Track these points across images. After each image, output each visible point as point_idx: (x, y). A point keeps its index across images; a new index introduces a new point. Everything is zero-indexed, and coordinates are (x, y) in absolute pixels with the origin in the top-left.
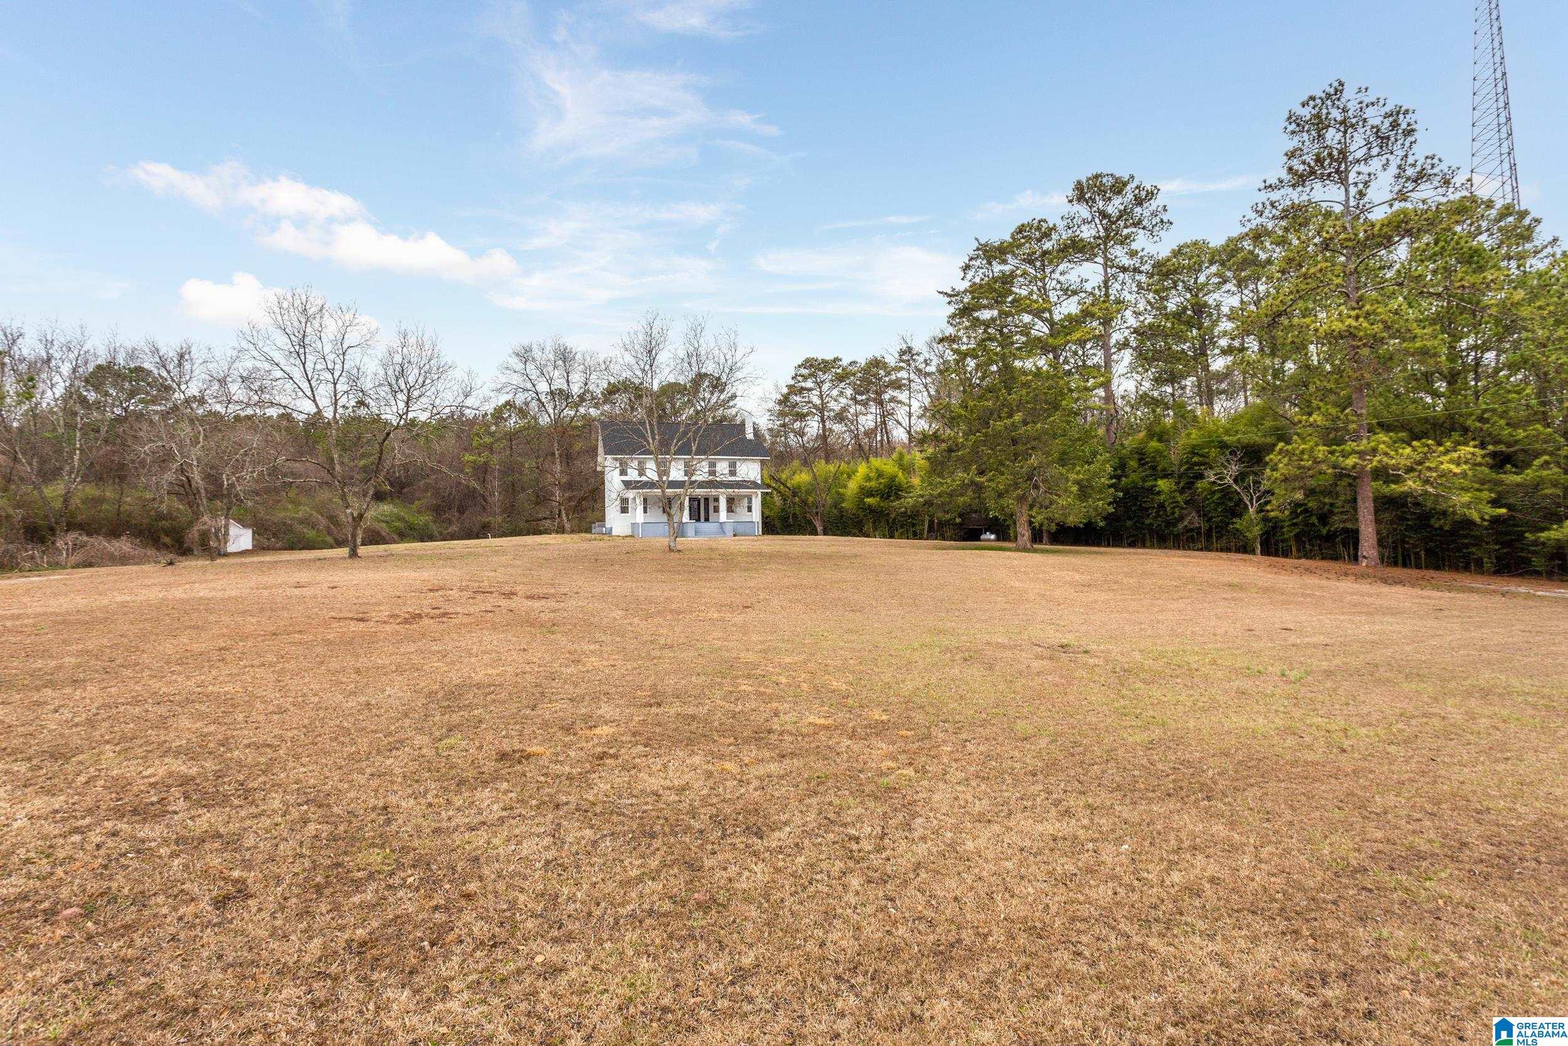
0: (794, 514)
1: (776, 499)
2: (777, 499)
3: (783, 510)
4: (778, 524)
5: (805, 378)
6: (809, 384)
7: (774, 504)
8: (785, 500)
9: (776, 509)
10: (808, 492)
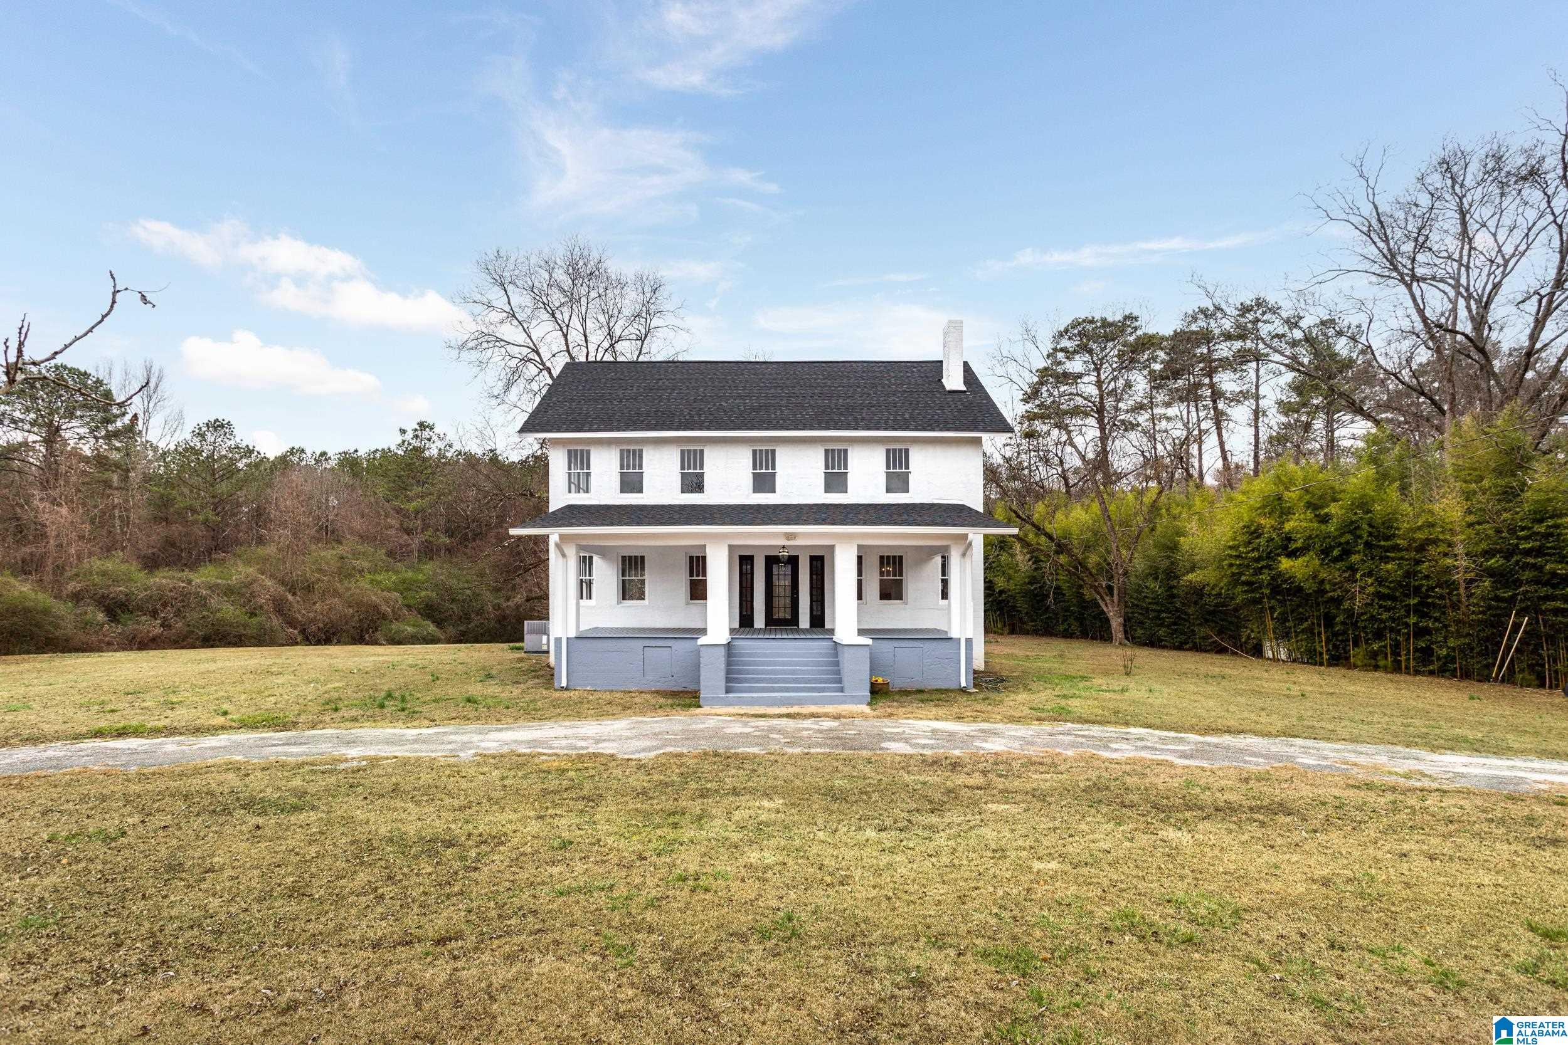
0: (1058, 588)
1: (1019, 558)
2: (1021, 558)
3: (1033, 580)
4: (1022, 605)
5: (1069, 354)
6: (1076, 365)
7: (1015, 567)
8: (1037, 561)
9: (1019, 578)
10: (1088, 547)
